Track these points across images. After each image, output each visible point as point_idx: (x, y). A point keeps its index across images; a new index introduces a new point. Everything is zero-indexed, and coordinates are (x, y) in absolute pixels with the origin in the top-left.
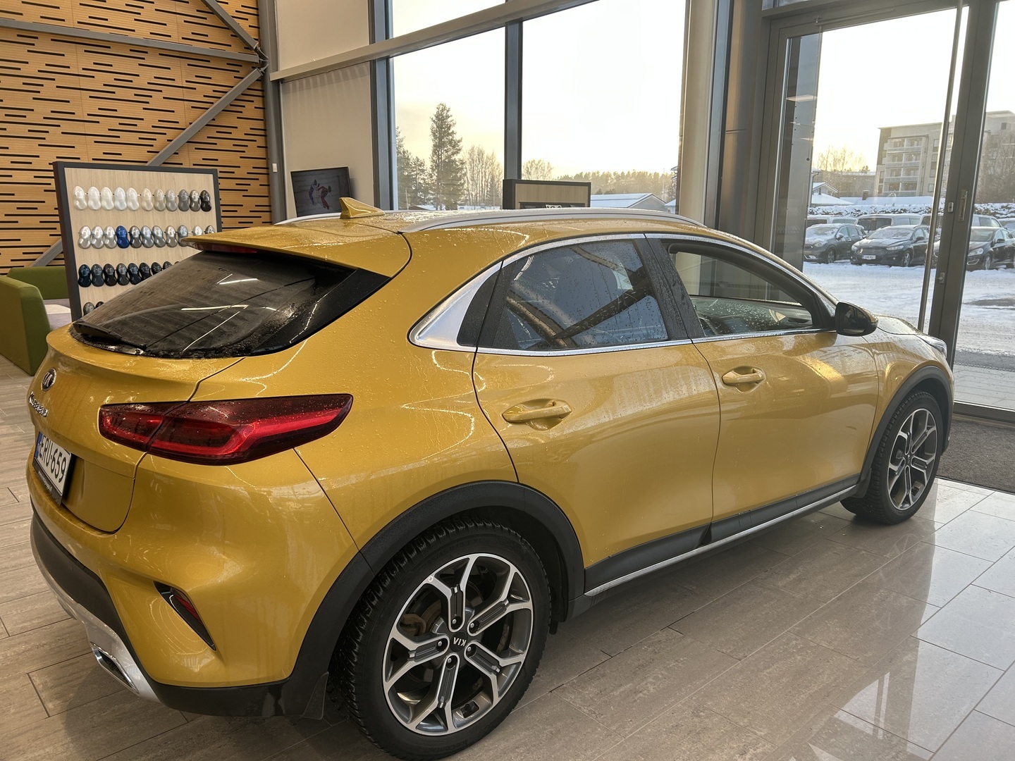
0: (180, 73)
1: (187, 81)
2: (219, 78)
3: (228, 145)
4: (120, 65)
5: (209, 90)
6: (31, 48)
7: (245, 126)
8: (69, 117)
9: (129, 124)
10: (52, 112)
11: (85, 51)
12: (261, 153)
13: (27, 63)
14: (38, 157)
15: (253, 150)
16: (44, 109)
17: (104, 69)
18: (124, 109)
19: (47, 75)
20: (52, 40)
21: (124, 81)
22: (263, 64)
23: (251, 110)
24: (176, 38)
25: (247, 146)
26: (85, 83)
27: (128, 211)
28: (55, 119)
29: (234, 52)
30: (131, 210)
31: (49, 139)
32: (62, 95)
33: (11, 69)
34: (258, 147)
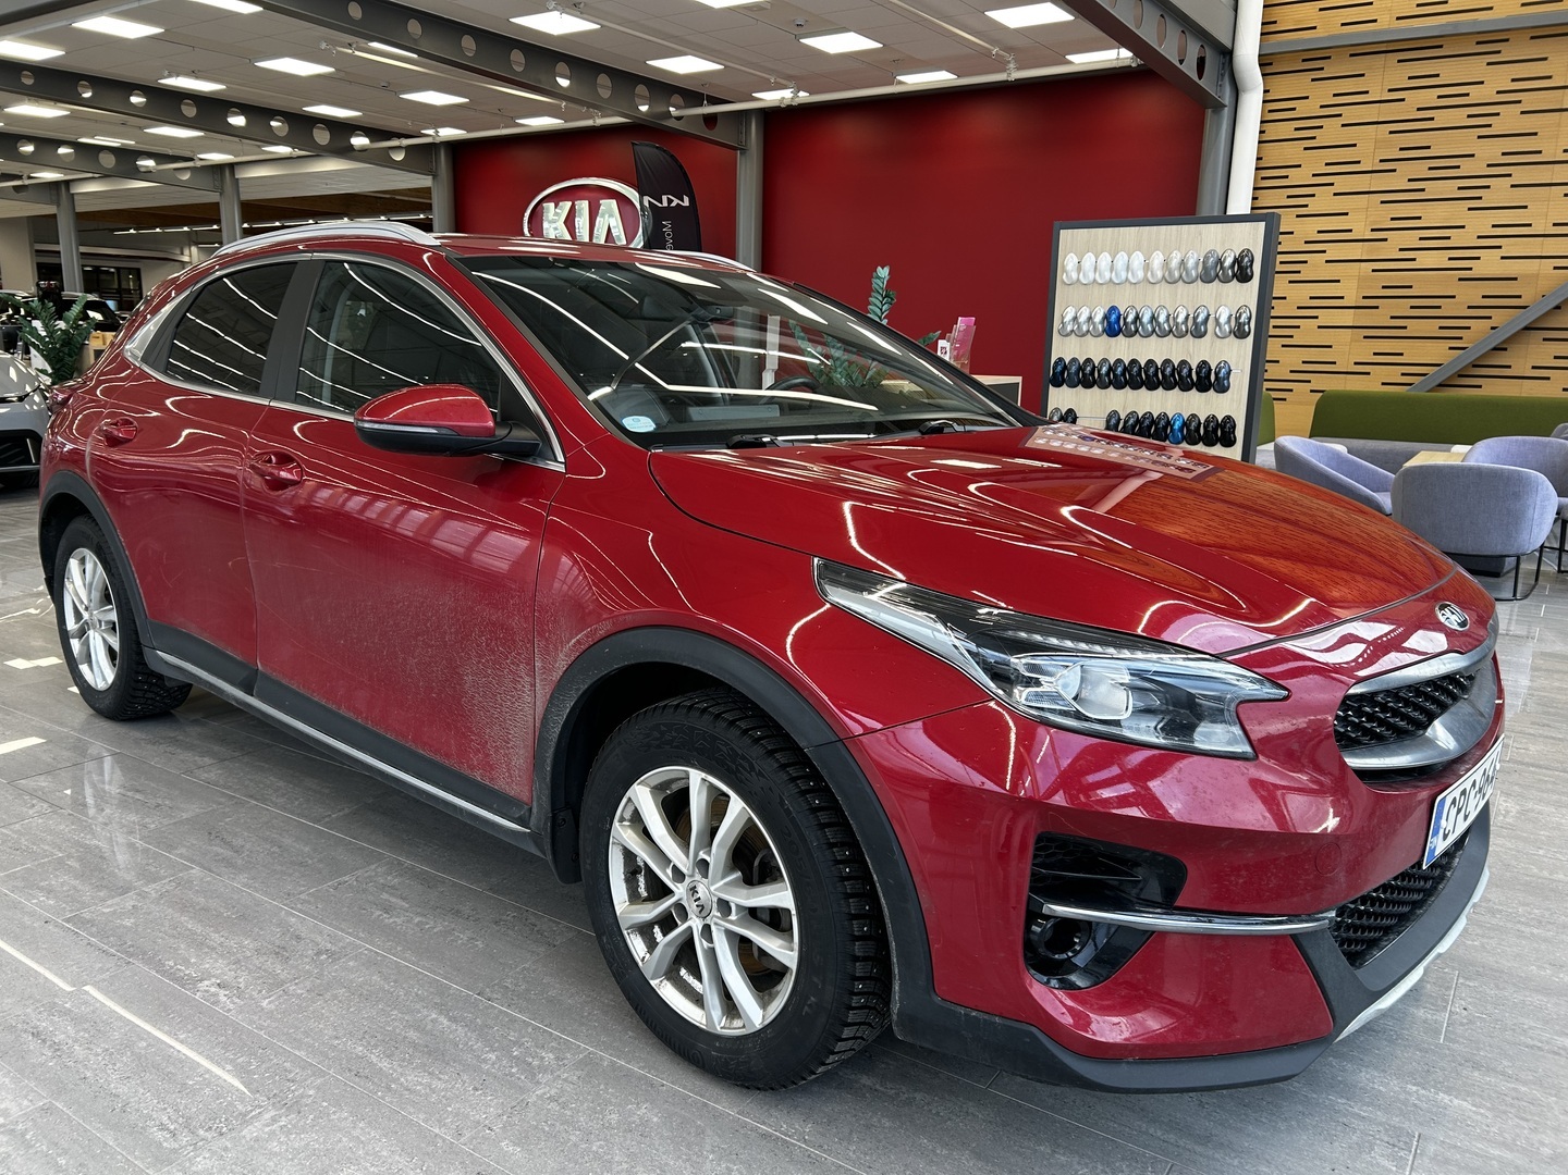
6: (1494, 57)
8: (1530, 158)
10: (1503, 154)
13: (1482, 83)
14: (1463, 227)
16: (1492, 151)
19: (1507, 98)
20: (1533, 38)
27: (1127, 283)
28: (1498, 169)
30: (1131, 283)
31: (1489, 198)
32: (1528, 124)
33: (1454, 96)
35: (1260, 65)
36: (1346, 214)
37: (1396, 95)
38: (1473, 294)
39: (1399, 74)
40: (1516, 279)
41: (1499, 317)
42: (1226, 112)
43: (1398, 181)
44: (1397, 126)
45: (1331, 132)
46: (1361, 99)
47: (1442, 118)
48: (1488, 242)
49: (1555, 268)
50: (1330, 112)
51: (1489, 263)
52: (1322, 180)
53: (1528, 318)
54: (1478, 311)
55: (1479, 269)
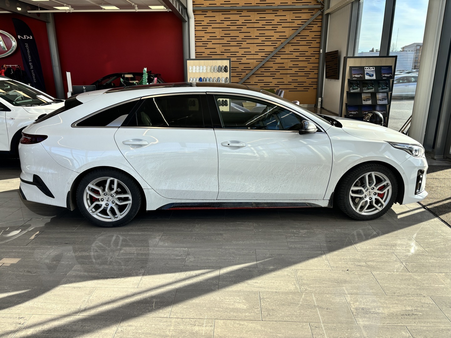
0: (289, 16)
1: (291, 20)
2: (304, 16)
3: (304, 43)
4: (268, 17)
5: (299, 22)
6: (241, 15)
7: (312, 35)
8: (249, 38)
9: (268, 38)
10: (244, 36)
11: (257, 14)
12: (318, 45)
13: (239, 20)
14: (238, 52)
15: (314, 44)
16: (242, 36)
17: (262, 19)
18: (268, 33)
19: (244, 24)
20: (247, 11)
21: (269, 22)
22: (323, 8)
23: (315, 28)
24: (289, 3)
25: (312, 43)
26: (256, 25)
27: (203, 73)
28: (244, 40)
29: (312, 5)
31: (243, 46)
32: (248, 30)
33: (234, 23)
34: (317, 43)
35: (193, 12)
36: (215, 48)
37: (222, 22)
38: (242, 67)
39: (223, 17)
40: (249, 64)
41: (247, 72)
42: (187, 23)
43: (224, 41)
44: (224, 29)
45: (210, 29)
46: (214, 22)
47: (232, 28)
48: (244, 55)
49: (256, 61)
50: (209, 24)
51: (244, 60)
52: (209, 40)
53: (253, 72)
54: (243, 70)
55: (243, 61)
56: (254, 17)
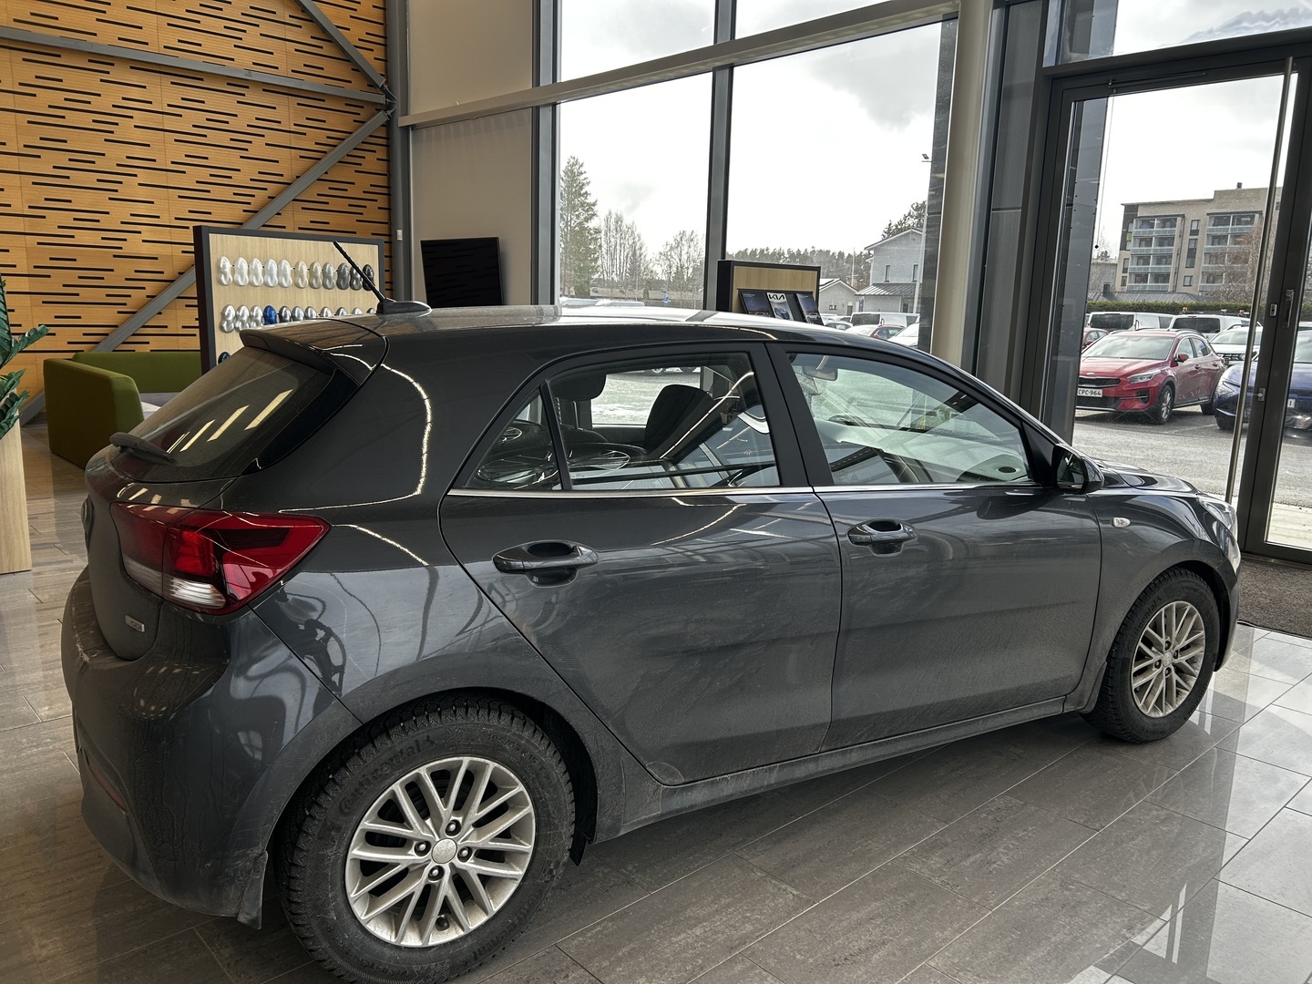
0: (287, 112)
1: (295, 125)
2: (336, 121)
3: (343, 205)
4: (214, 101)
5: (322, 136)
6: (105, 77)
7: (364, 182)
8: (150, 165)
9: (222, 175)
10: (127, 157)
11: (172, 83)
12: (383, 216)
13: (99, 95)
15: (373, 211)
16: (117, 154)
17: (195, 106)
18: (218, 157)
19: (122, 112)
20: (133, 68)
21: (219, 121)
22: (388, 107)
23: (372, 161)
24: (283, 70)
25: (365, 207)
26: (169, 123)
28: (126, 169)
29: (355, 89)
31: (123, 192)
32: (141, 136)
33: (78, 102)
34: (379, 208)
37: (26, 90)
38: (127, 268)
39: (29, 72)
40: (157, 259)
41: (151, 288)
43: (46, 167)
44: (36, 117)
47: (73, 119)
48: (131, 227)
49: (183, 252)
51: (134, 245)
54: (134, 282)
55: (128, 248)
56: (163, 93)
